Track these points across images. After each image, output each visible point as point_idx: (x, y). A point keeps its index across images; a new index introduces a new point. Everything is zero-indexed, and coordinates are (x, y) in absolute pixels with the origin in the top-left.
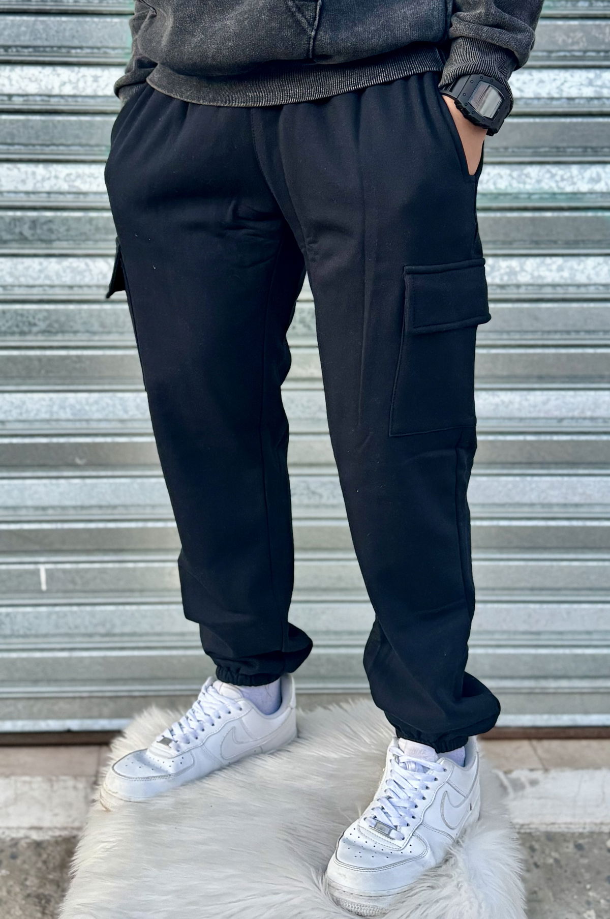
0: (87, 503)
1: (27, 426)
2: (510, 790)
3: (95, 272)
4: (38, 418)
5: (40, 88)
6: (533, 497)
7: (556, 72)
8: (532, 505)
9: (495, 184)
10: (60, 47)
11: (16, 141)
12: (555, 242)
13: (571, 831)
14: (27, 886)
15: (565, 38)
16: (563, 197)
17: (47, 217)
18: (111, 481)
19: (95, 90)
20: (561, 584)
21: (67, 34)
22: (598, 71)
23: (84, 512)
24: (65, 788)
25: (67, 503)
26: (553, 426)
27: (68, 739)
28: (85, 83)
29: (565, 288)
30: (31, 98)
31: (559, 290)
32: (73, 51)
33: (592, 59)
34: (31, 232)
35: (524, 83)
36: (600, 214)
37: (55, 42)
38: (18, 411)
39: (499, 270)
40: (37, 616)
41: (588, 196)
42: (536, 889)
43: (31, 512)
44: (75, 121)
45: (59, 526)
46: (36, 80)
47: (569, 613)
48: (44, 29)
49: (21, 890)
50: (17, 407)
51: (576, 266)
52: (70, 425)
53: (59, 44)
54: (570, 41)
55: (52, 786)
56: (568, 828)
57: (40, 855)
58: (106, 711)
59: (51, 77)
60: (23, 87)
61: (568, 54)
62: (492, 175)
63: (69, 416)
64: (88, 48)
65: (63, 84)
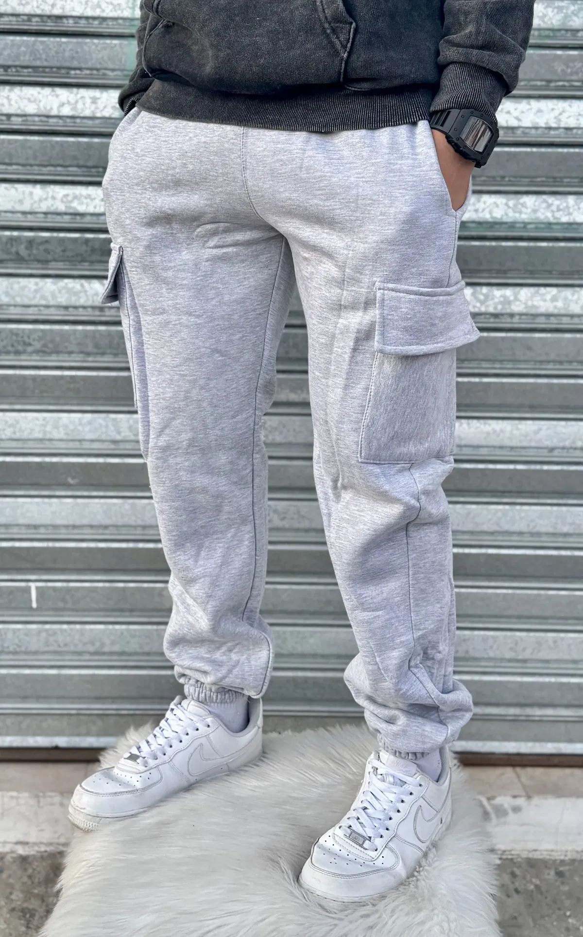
0: (78, 523)
1: (20, 444)
2: (493, 816)
3: (90, 292)
4: (31, 437)
5: (39, 108)
6: (521, 526)
7: (555, 101)
8: (521, 533)
9: (490, 213)
10: (59, 68)
11: (14, 161)
12: (550, 272)
13: (553, 858)
14: (12, 900)
15: (564, 67)
16: (559, 227)
17: (43, 237)
18: (103, 501)
19: (93, 112)
20: (549, 613)
21: (67, 54)
23: (76, 531)
24: (52, 804)
25: (59, 522)
26: (544, 456)
27: (56, 755)
28: (84, 104)
29: (560, 318)
30: (29, 118)
31: (553, 319)
32: (73, 72)
34: (27, 252)
35: (523, 112)
37: (54, 63)
38: (11, 429)
39: (493, 299)
40: (28, 633)
42: (516, 915)
43: (24, 530)
44: (73, 142)
45: (50, 544)
46: (35, 101)
48: (43, 49)
49: (6, 903)
50: (11, 426)
51: (570, 297)
52: (62, 445)
53: (58, 64)
54: (569, 71)
55: (39, 802)
56: (550, 855)
57: (25, 870)
58: (94, 728)
59: (50, 98)
60: (22, 108)
61: (566, 84)
62: (488, 204)
63: (62, 436)
64: (87, 69)
65: (62, 105)
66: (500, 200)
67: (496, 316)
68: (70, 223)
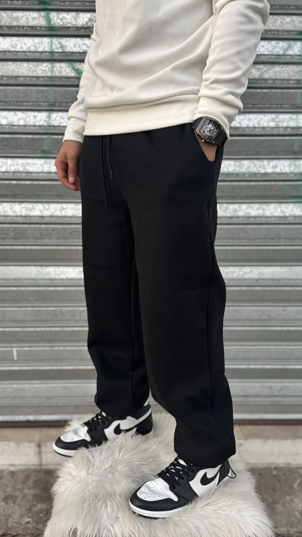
1: (6, 282)
4: (11, 278)
6: (244, 316)
7: (257, 114)
9: (227, 168)
10: (17, 102)
12: (256, 197)
13: (257, 467)
16: (259, 175)
17: (13, 184)
19: (35, 123)
21: (21, 95)
22: (277, 115)
24: (25, 447)
26: (254, 283)
27: (28, 424)
28: (30, 119)
29: (261, 218)
31: (258, 219)
32: (24, 104)
33: (274, 108)
35: (242, 120)
36: (277, 183)
38: (2, 275)
39: (229, 209)
41: (272, 175)
43: (9, 322)
44: (25, 138)
45: (23, 329)
46: (6, 118)
48: (9, 93)
51: (265, 208)
52: (27, 281)
53: (17, 100)
55: (19, 446)
57: (13, 477)
59: (13, 116)
61: (263, 106)
64: (31, 102)
65: (19, 119)
67: (231, 218)
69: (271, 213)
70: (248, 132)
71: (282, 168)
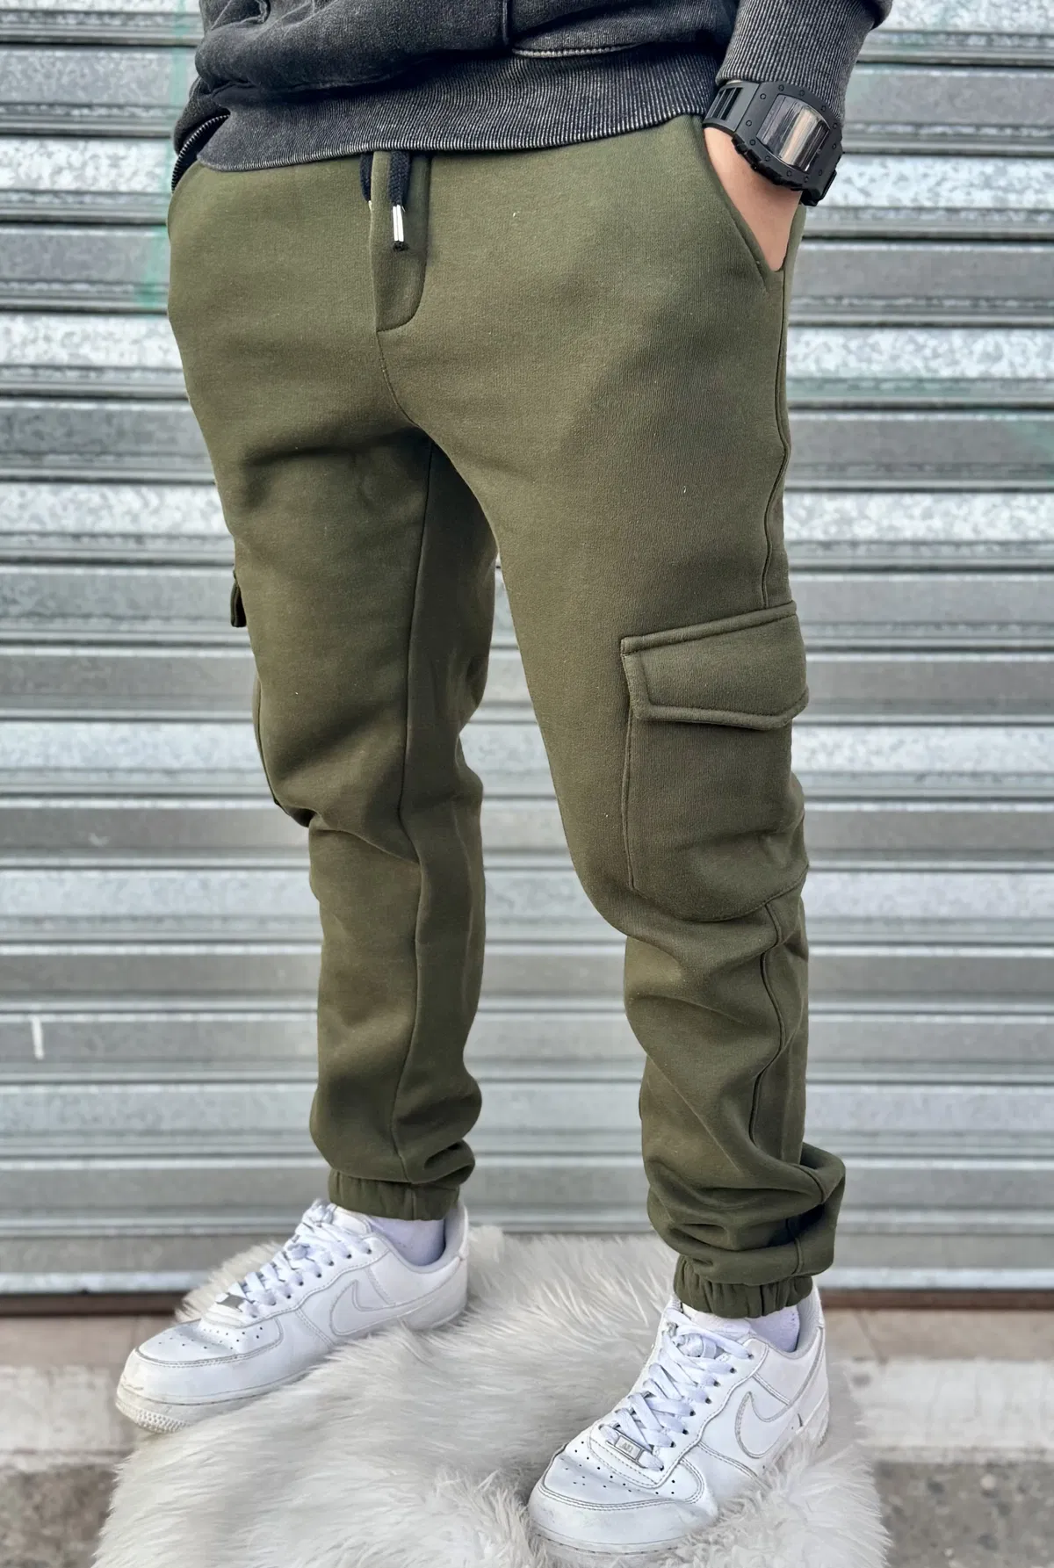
0: (111, 910)
1: (4, 778)
3: (118, 509)
4: (24, 764)
5: (17, 177)
6: (867, 907)
7: (929, 161)
8: (868, 920)
9: (817, 361)
10: (51, 105)
12: (920, 467)
16: (936, 386)
17: (32, 410)
18: (152, 874)
19: (113, 182)
20: (913, 1053)
21: (65, 80)
22: (1000, 163)
23: (108, 926)
24: (74, 1386)
25: (77, 911)
27: (83, 1304)
28: (97, 168)
29: (936, 547)
31: (925, 551)
32: (76, 112)
33: (991, 139)
34: (5, 438)
35: (872, 180)
36: (998, 417)
37: (43, 95)
39: (821, 515)
40: (29, 1102)
41: (980, 385)
44: (80, 239)
45: (63, 948)
46: (10, 165)
47: (926, 1100)
48: (24, 72)
51: (954, 510)
52: (80, 778)
53: (50, 98)
57: (30, 1496)
59: (36, 157)
61: (948, 130)
62: (813, 345)
63: (77, 761)
64: (102, 105)
65: (58, 171)
66: (834, 338)
67: (827, 545)
68: (77, 384)
69: (975, 530)
70: (892, 225)
71: (1018, 360)
